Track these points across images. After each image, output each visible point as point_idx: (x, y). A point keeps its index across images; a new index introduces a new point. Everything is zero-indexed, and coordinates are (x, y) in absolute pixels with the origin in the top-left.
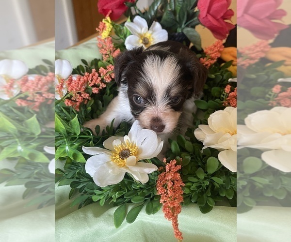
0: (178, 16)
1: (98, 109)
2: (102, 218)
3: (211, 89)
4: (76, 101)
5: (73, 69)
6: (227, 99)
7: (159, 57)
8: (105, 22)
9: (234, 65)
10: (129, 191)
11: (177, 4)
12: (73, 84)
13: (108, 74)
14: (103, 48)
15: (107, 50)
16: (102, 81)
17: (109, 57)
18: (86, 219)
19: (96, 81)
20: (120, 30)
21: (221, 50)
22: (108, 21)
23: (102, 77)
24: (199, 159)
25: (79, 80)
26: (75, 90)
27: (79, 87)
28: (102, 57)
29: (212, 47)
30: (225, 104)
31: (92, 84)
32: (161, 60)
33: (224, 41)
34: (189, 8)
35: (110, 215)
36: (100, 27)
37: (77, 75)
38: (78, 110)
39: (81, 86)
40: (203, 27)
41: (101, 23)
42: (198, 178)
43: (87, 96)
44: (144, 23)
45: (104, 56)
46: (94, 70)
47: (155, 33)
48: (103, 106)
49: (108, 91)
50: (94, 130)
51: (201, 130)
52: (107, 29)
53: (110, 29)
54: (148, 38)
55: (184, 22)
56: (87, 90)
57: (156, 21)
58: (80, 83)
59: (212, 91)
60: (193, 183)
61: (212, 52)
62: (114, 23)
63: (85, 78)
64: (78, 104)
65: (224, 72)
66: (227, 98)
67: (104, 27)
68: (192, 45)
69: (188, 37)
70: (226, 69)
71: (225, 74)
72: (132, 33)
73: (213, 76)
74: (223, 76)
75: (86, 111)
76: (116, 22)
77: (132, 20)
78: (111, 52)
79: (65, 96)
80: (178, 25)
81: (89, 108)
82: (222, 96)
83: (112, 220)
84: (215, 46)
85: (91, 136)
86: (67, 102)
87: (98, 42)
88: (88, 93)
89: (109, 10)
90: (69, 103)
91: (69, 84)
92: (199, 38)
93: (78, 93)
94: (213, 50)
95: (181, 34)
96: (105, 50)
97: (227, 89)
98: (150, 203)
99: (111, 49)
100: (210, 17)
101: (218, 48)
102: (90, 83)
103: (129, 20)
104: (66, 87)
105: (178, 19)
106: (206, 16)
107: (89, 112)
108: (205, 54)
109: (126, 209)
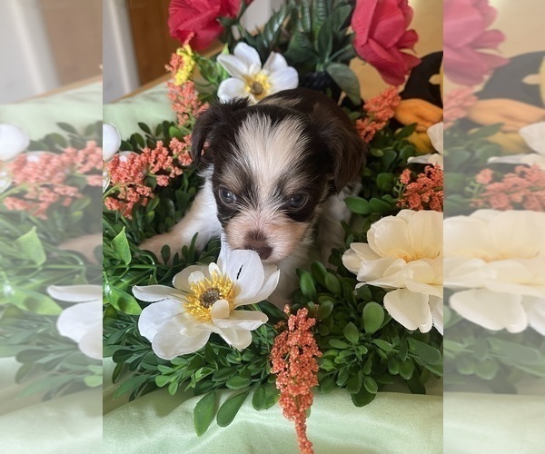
0: (316, 42)
1: (167, 214)
2: (172, 417)
3: (376, 177)
4: (126, 201)
5: (122, 141)
6: (405, 195)
7: (269, 118)
8: (182, 54)
9: (419, 132)
10: (221, 367)
11: (316, 20)
12: (120, 169)
13: (186, 151)
14: (178, 101)
15: (186, 105)
16: (176, 163)
17: (189, 119)
18: (142, 419)
19: (163, 163)
20: (211, 69)
21: (395, 104)
22: (187, 53)
23: (174, 157)
24: (350, 305)
25: (133, 162)
26: (123, 181)
27: (132, 175)
28: (178, 119)
29: (379, 100)
30: (400, 204)
31: (156, 169)
32: (272, 124)
33: (401, 88)
34: (337, 28)
35: (187, 413)
36: (172, 63)
37: (128, 153)
38: (130, 218)
39: (136, 173)
40: (362, 62)
41: (174, 55)
42: (348, 342)
43: (147, 191)
44: (253, 55)
45: (180, 116)
46: (160, 143)
47: (274, 74)
48: (177, 209)
49: (186, 182)
50: (158, 255)
51: (354, 252)
52: (185, 67)
53: (190, 68)
54: (261, 82)
55: (328, 54)
56: (146, 180)
57: (276, 52)
58: (134, 168)
59: (378, 181)
60: (340, 350)
61: (378, 108)
62: (198, 55)
63: (143, 158)
64: (130, 206)
65: (400, 146)
66: (405, 192)
67: (180, 63)
68: (343, 95)
69: (337, 80)
70: (404, 139)
71: (402, 148)
72: (231, 74)
73: (380, 153)
74: (398, 153)
75: (144, 219)
76: (202, 53)
77: (231, 51)
78: (193, 109)
79: (107, 190)
80: (318, 59)
81: (151, 214)
82: (395, 189)
83: (191, 421)
84: (384, 98)
85: (153, 266)
86: (109, 202)
87: (169, 90)
88: (148, 185)
89: (189, 32)
90: (113, 205)
91: (114, 169)
92: (357, 82)
93: (130, 186)
94: (380, 105)
95: (323, 74)
96: (183, 105)
97: (405, 176)
98: (261, 390)
99: (193, 103)
100: (373, 45)
101: (390, 102)
102: (153, 168)
103: (226, 50)
104: (108, 176)
105: (317, 48)
106: (367, 42)
107: (150, 221)
108: (366, 111)
109: (217, 400)
